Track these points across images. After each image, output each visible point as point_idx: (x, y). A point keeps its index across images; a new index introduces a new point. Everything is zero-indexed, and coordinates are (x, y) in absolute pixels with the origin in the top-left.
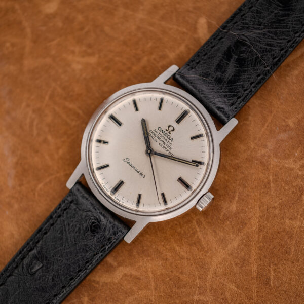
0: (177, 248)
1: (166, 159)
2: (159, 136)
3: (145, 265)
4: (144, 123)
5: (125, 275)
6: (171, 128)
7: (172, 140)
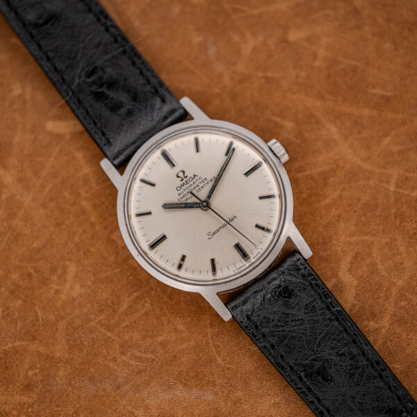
0: (327, 201)
2: (187, 191)
3: (341, 244)
4: (168, 206)
5: (349, 270)
6: (181, 174)
7: (195, 176)
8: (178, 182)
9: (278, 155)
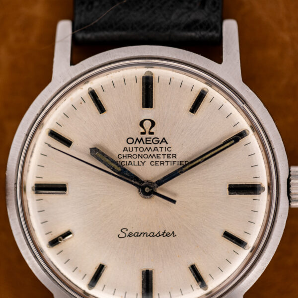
2: (138, 152)
4: (98, 153)
6: (147, 124)
7: (164, 140)
8: (136, 132)
9: (293, 197)
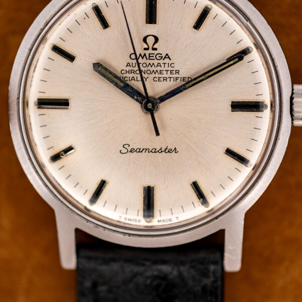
1: (185, 91)
4: (101, 69)
6: (151, 40)
7: (167, 56)
8: (139, 48)
9: (296, 115)
